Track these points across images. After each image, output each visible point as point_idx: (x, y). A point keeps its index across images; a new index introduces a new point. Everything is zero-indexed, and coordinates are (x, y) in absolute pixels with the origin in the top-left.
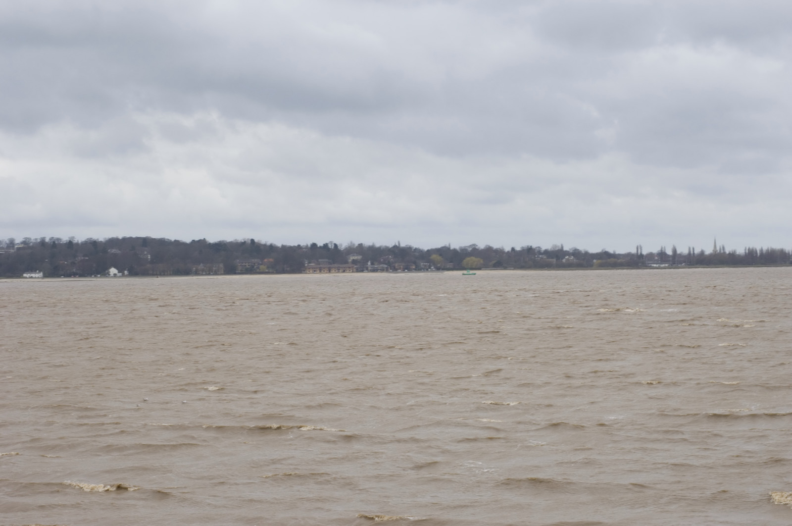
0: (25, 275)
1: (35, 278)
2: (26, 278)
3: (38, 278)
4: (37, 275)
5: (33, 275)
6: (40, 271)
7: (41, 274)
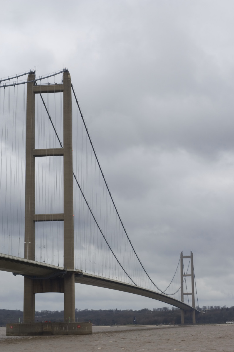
0: (227, 323)
4: (232, 323)
5: (230, 323)
6: (233, 321)
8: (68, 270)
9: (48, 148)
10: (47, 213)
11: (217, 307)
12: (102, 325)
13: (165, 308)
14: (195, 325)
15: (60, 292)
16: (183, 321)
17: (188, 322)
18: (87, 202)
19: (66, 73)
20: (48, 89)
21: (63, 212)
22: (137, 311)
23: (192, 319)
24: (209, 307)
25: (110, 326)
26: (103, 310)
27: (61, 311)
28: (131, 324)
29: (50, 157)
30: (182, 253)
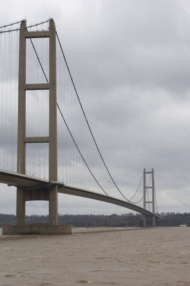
0: (180, 226)
1: (184, 227)
2: (180, 227)
3: (185, 227)
4: (185, 226)
5: (183, 226)
6: (185, 224)
7: (186, 226)
8: (53, 182)
9: (36, 83)
10: (36, 136)
11: (173, 213)
12: (80, 227)
13: (131, 214)
14: (155, 227)
15: (46, 200)
16: (145, 224)
17: (149, 225)
18: (68, 128)
19: (51, 21)
20: (37, 35)
21: (49, 136)
22: (108, 216)
23: (152, 223)
24: (166, 213)
25: (86, 228)
26: (80, 215)
27: (46, 215)
28: (103, 226)
29: (38, 90)
30: (145, 169)
